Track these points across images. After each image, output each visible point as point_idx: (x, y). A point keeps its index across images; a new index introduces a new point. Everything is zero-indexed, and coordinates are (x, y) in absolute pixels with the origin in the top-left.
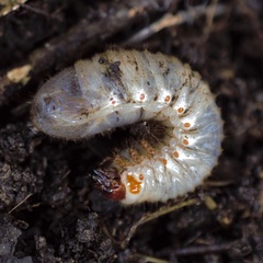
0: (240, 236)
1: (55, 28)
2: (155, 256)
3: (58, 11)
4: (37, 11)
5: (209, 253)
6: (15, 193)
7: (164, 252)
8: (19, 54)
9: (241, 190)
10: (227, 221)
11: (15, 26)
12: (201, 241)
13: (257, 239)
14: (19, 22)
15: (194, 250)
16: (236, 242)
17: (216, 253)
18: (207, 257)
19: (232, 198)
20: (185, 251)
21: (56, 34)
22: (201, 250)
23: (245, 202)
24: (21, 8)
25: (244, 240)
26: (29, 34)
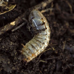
0: (59, 55)
1: (20, 14)
2: (42, 60)
3: (20, 10)
4: (16, 10)
5: (53, 59)
6: (13, 48)
7: (44, 59)
8: (12, 19)
9: (59, 46)
10: (57, 53)
11: (11, 13)
12: (51, 57)
13: (63, 56)
14: (12, 13)
15: (50, 59)
16: (59, 57)
17: (54, 59)
18: (53, 60)
19: (57, 48)
20: (48, 59)
21: (20, 15)
22: (52, 58)
23: (60, 49)
24: (13, 9)
25: (60, 56)
26: (15, 15)
